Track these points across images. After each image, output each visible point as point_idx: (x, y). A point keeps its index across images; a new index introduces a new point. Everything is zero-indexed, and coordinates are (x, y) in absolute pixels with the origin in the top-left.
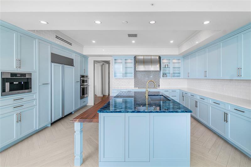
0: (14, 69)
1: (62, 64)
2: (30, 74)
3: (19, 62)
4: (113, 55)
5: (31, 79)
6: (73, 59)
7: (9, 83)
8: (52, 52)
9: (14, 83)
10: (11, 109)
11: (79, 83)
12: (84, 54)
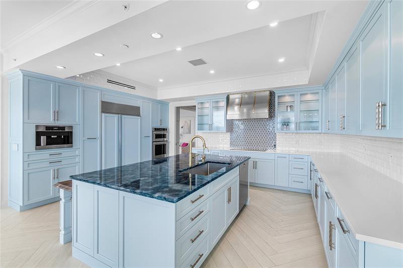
0: (51, 122)
1: (118, 114)
2: (71, 127)
3: (57, 114)
4: (195, 97)
5: (71, 132)
6: (139, 107)
7: (45, 137)
8: (103, 100)
9: (52, 137)
10: (47, 164)
11: (151, 138)
12: (158, 99)
